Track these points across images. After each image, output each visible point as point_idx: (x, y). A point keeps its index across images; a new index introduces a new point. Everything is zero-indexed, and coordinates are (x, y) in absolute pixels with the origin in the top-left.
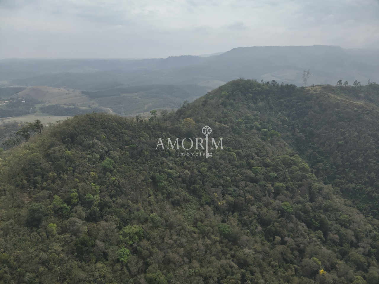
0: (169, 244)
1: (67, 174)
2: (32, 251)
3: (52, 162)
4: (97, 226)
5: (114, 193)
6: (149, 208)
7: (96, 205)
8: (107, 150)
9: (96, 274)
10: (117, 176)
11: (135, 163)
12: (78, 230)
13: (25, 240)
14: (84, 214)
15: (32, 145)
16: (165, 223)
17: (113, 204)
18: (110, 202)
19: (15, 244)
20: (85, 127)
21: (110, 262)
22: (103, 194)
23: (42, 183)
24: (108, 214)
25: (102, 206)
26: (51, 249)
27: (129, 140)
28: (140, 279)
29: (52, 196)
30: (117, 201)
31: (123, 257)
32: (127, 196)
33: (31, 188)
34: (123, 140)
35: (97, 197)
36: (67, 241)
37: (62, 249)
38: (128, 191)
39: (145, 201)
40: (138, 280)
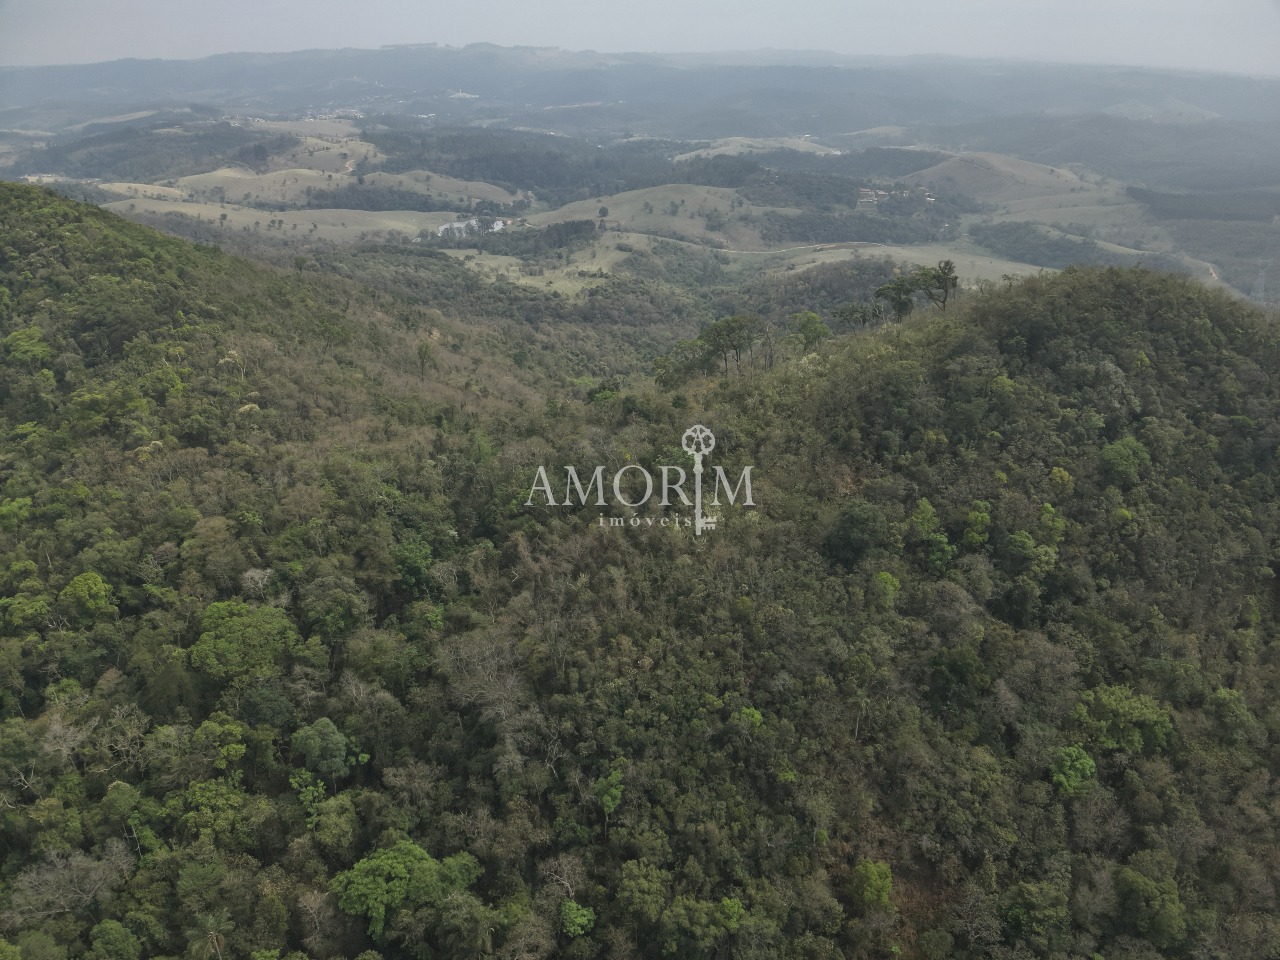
0: (1249, 819)
1: (978, 448)
2: (814, 621)
3: (947, 398)
4: (1015, 638)
5: (1112, 560)
6: (1224, 667)
7: (1035, 577)
8: (1138, 410)
9: (963, 773)
10: (1142, 507)
11: (1228, 487)
12: (956, 624)
13: (806, 587)
14: (990, 589)
15: (909, 335)
16: (1264, 745)
17: (1094, 595)
18: (1085, 585)
19: (779, 587)
20: (1087, 311)
21: (1018, 766)
22: (1071, 550)
23: (900, 453)
24: (1066, 621)
25: (1057, 586)
26: (863, 641)
27: (1238, 396)
28: (1097, 869)
29: (915, 499)
30: (1111, 592)
31: (1065, 774)
32: (1157, 590)
33: (865, 457)
34: (1212, 388)
35: (1048, 553)
36: (913, 641)
37: (892, 654)
38: (1164, 576)
39: (1216, 634)
40: (1090, 867)
